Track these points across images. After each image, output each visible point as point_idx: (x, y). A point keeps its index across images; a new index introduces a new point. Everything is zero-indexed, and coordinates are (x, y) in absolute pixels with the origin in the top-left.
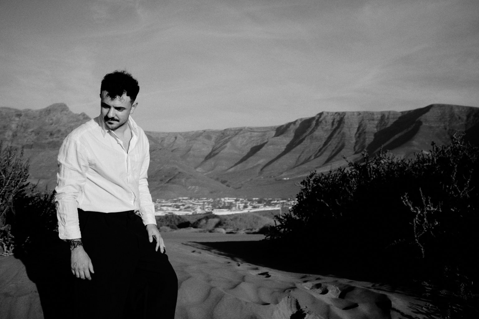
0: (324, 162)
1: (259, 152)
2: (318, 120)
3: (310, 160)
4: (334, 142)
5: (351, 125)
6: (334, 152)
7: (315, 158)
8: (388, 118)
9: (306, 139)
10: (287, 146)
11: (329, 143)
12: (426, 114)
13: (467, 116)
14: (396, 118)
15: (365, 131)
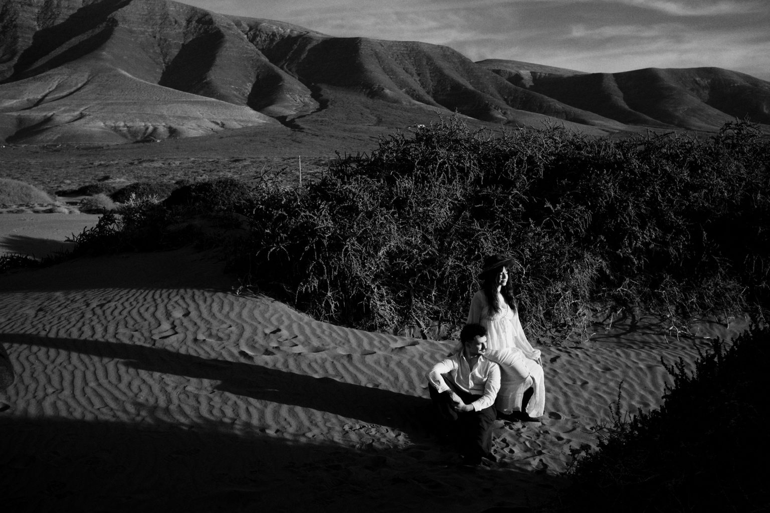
8: (58, 6)
12: (124, 8)
13: (187, 21)
14: (73, 9)
15: (14, 23)
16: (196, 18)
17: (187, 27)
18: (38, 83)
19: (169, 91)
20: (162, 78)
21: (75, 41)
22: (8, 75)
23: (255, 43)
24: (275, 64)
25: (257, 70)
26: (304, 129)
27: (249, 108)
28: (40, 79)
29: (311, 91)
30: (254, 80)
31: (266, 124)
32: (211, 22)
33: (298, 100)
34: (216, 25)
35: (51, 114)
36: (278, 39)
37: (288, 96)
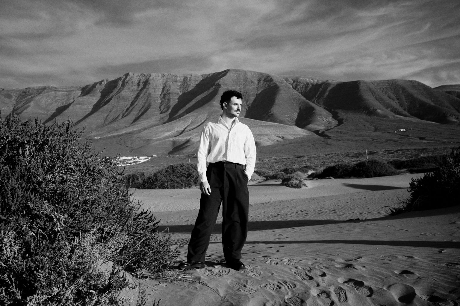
0: (132, 122)
1: (66, 111)
2: (124, 80)
3: (118, 119)
4: (141, 102)
5: (156, 86)
6: (141, 112)
7: (122, 118)
8: (190, 80)
9: (113, 99)
10: (93, 106)
11: (136, 103)
12: (224, 78)
13: (258, 81)
14: (197, 81)
15: (169, 92)
16: (263, 79)
17: (258, 84)
18: (182, 122)
19: (251, 120)
20: (246, 114)
21: (199, 98)
22: (166, 119)
23: (297, 89)
24: (309, 100)
25: (299, 105)
26: (330, 137)
27: (296, 127)
28: (182, 120)
29: (332, 114)
30: (298, 111)
31: (308, 135)
32: (271, 80)
33: (325, 120)
34: (274, 82)
35: (189, 138)
36: (310, 86)
37: (319, 118)
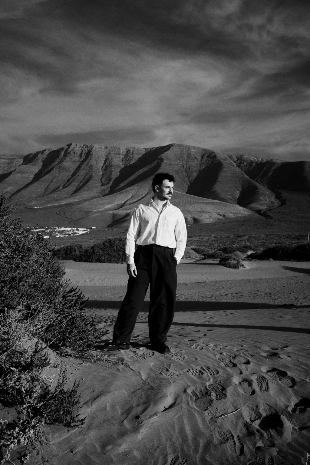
0: (72, 193)
1: (7, 179)
2: (66, 151)
3: (58, 190)
4: (82, 173)
5: (98, 157)
6: (82, 183)
7: (63, 188)
8: (133, 153)
9: (55, 169)
10: (34, 175)
11: (77, 174)
12: (167, 152)
13: (201, 157)
14: (140, 154)
15: (111, 164)
16: (207, 155)
17: (202, 160)
18: (122, 195)
19: (192, 197)
20: (188, 190)
21: (141, 171)
22: (107, 192)
23: (240, 167)
24: (253, 179)
25: (242, 183)
26: (272, 217)
27: (238, 205)
28: (123, 193)
29: (275, 194)
30: (240, 189)
31: (249, 215)
32: (215, 157)
33: (268, 200)
34: (218, 158)
35: (129, 211)
36: (254, 165)
37: (261, 198)
